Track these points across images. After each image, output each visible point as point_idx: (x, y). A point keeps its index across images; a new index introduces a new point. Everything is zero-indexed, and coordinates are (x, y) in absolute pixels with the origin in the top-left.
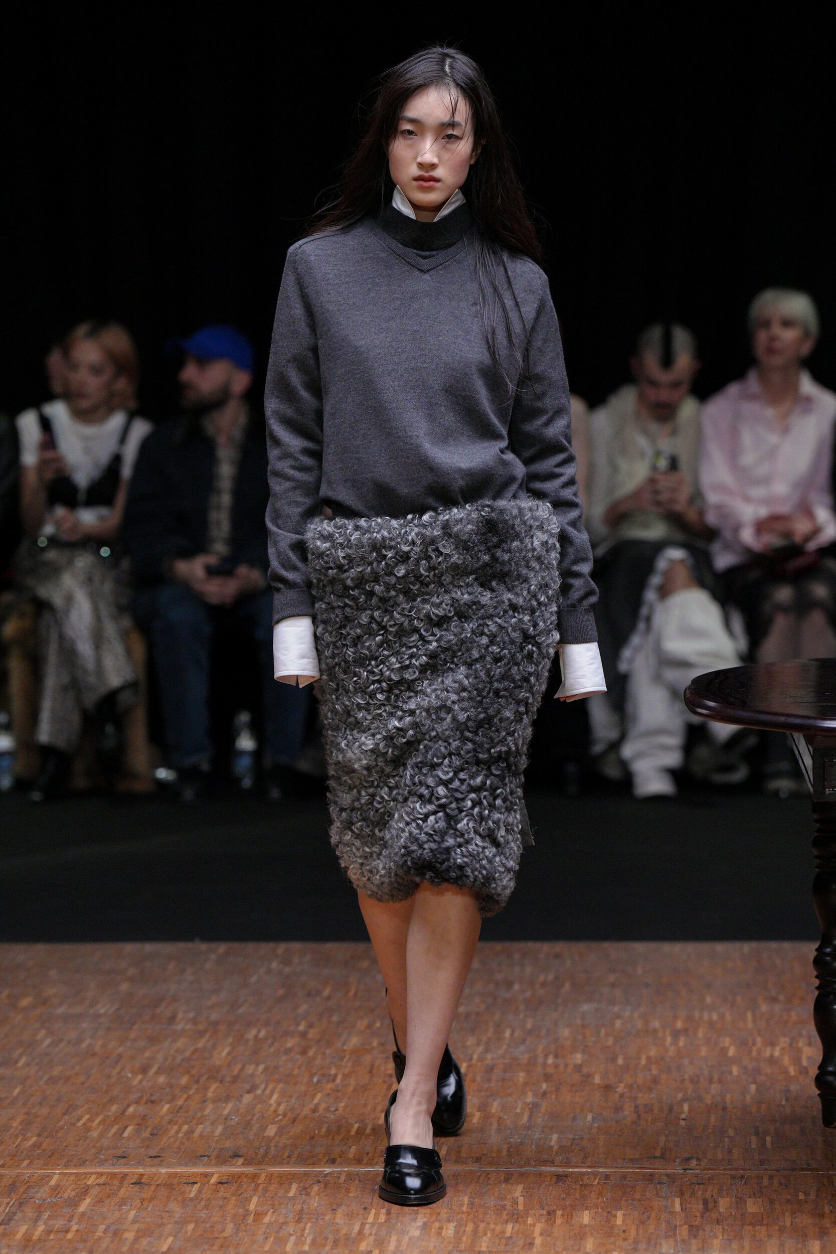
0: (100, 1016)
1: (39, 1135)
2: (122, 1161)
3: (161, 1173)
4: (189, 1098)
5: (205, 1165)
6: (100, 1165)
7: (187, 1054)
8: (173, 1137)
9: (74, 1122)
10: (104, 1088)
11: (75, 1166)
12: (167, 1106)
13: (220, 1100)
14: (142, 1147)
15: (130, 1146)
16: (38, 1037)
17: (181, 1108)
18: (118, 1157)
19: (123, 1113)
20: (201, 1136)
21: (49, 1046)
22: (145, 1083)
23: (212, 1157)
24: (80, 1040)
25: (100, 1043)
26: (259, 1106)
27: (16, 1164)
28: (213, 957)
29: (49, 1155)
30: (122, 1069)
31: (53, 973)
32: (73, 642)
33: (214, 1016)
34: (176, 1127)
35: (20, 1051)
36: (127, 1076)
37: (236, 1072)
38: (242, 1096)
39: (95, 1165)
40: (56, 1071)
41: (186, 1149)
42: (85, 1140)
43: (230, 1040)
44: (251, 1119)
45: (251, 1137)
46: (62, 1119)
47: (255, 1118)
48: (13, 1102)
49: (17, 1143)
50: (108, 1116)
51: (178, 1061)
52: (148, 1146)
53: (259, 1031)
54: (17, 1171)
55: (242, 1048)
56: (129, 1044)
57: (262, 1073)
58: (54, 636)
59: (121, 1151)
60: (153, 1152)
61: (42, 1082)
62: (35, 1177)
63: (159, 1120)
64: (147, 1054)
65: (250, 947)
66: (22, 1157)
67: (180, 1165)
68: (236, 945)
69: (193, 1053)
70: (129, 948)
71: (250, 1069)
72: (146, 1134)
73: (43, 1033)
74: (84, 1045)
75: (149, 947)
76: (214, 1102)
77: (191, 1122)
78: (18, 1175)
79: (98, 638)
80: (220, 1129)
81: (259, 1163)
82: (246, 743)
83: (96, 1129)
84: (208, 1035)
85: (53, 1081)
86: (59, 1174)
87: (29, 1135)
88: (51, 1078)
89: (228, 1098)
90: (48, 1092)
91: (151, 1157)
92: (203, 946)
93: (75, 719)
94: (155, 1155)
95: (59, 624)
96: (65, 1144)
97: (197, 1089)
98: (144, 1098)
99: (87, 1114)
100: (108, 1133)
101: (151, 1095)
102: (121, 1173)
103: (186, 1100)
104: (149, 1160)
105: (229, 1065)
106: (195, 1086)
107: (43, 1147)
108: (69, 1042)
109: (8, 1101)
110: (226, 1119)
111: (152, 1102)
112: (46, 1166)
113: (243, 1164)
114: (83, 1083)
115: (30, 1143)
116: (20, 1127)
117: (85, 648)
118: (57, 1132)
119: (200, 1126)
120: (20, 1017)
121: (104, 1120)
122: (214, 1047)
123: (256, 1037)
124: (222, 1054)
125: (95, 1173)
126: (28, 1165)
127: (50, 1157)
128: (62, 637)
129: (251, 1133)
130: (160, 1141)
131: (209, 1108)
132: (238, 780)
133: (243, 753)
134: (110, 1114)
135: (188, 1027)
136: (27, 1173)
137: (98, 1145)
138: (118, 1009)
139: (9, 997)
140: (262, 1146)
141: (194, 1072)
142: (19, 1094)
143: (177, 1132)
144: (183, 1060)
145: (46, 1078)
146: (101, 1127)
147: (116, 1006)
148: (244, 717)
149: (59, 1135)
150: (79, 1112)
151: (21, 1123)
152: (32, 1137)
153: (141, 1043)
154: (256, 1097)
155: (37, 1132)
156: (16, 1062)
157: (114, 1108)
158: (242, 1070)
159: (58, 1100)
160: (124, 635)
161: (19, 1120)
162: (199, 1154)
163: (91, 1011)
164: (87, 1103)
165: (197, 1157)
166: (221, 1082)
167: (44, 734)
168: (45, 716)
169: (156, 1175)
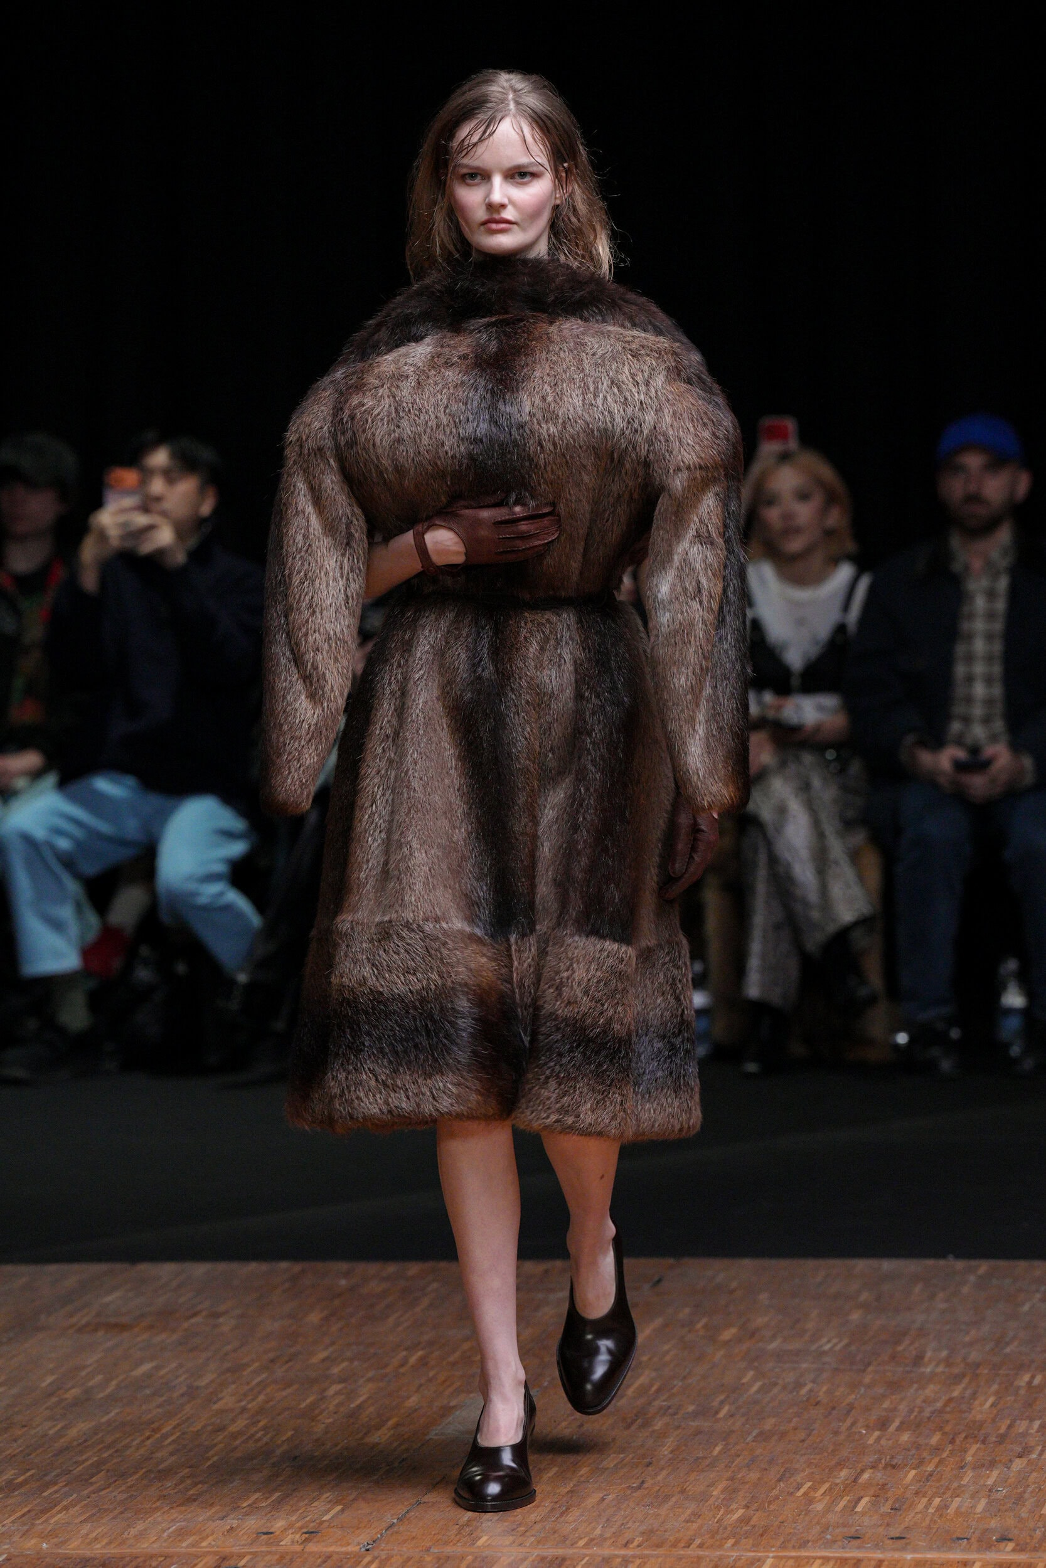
0: (824, 1353)
1: (747, 1507)
2: (856, 1542)
3: (905, 1559)
4: (940, 1462)
5: (963, 1550)
6: (825, 1548)
7: (939, 1405)
8: (920, 1512)
9: (792, 1490)
10: (831, 1448)
11: (794, 1547)
12: (913, 1472)
13: (983, 1466)
14: (881, 1525)
15: (865, 1524)
16: (744, 1380)
17: (931, 1475)
18: (850, 1537)
19: (855, 1480)
20: (958, 1513)
21: (758, 1392)
22: (883, 1442)
23: (973, 1540)
24: (798, 1385)
25: (824, 1389)
26: (1035, 1474)
27: (718, 1543)
28: (972, 1278)
29: (761, 1532)
30: (853, 1424)
31: (763, 1297)
32: (788, 866)
33: (974, 1356)
34: (925, 1500)
35: (722, 1397)
36: (860, 1432)
37: (1002, 1430)
38: (1011, 1461)
39: (819, 1547)
40: (769, 1424)
41: (938, 1528)
42: (806, 1514)
43: (995, 1387)
44: (1024, 1492)
45: (1024, 1515)
46: (776, 1486)
47: (1030, 1490)
48: (711, 1465)
49: (719, 1516)
50: (837, 1484)
51: (927, 1414)
52: (888, 1525)
53: (1033, 1377)
54: (718, 1553)
55: (1010, 1398)
56: (862, 1390)
57: (1038, 1431)
58: (762, 858)
59: (853, 1530)
60: (895, 1532)
61: (750, 1438)
62: (742, 1561)
63: (902, 1490)
64: (886, 1404)
65: (1022, 1265)
66: (725, 1535)
67: (930, 1549)
68: (1002, 1263)
69: (946, 1405)
70: (861, 1265)
71: (1022, 1426)
72: (886, 1508)
73: (751, 1373)
74: (804, 1391)
75: (887, 1265)
76: (974, 1468)
77: (944, 1493)
78: (720, 1558)
79: (821, 860)
80: (981, 1505)
81: (1035, 1549)
82: (1014, 999)
83: (820, 1501)
84: (966, 1380)
85: (764, 1436)
86: (773, 1557)
87: (734, 1506)
88: (761, 1434)
89: (992, 1464)
90: (758, 1452)
91: (892, 1538)
92: (960, 1264)
93: (793, 967)
94: (897, 1536)
95: (769, 844)
96: (780, 1519)
97: (952, 1451)
98: (883, 1461)
99: (809, 1481)
100: (836, 1505)
101: (892, 1457)
102: (854, 1558)
103: (937, 1467)
104: (890, 1542)
105: (994, 1420)
106: (950, 1447)
107: (752, 1523)
108: (784, 1388)
109: (707, 1462)
110: (990, 1490)
111: (893, 1467)
112: (755, 1546)
113: (1014, 1550)
114: (803, 1441)
115: (736, 1517)
116: (722, 1497)
117: (804, 873)
118: (770, 1503)
119: (957, 1499)
120: (722, 1352)
121: (830, 1489)
122: (974, 1396)
123: (1029, 1383)
124: (983, 1407)
125: (820, 1558)
126: (733, 1545)
127: (762, 1535)
128: (773, 860)
129: (1024, 1509)
130: (905, 1518)
131: (968, 1476)
132: (1007, 1046)
133: (1010, 1011)
134: (837, 1481)
135: (940, 1369)
136: (732, 1556)
137: (824, 1521)
138: (848, 1345)
139: (705, 1326)
140: (1039, 1527)
141: (948, 1428)
142: (720, 1452)
143: (927, 1507)
144: (933, 1413)
145: (754, 1434)
146: (828, 1497)
147: (845, 1341)
148: (1012, 965)
149: (772, 1507)
150: (799, 1478)
151: (723, 1492)
152: (737, 1509)
153: (879, 1390)
154: (1030, 1462)
155: (744, 1503)
156: (717, 1413)
157: (844, 1473)
158: (1010, 1427)
159: (771, 1462)
160: (854, 856)
161: (721, 1487)
162: (955, 1536)
163: (813, 1347)
164: (808, 1467)
165: (954, 1540)
166: (983, 1442)
167: (753, 989)
168: (754, 963)
169: (898, 1561)
